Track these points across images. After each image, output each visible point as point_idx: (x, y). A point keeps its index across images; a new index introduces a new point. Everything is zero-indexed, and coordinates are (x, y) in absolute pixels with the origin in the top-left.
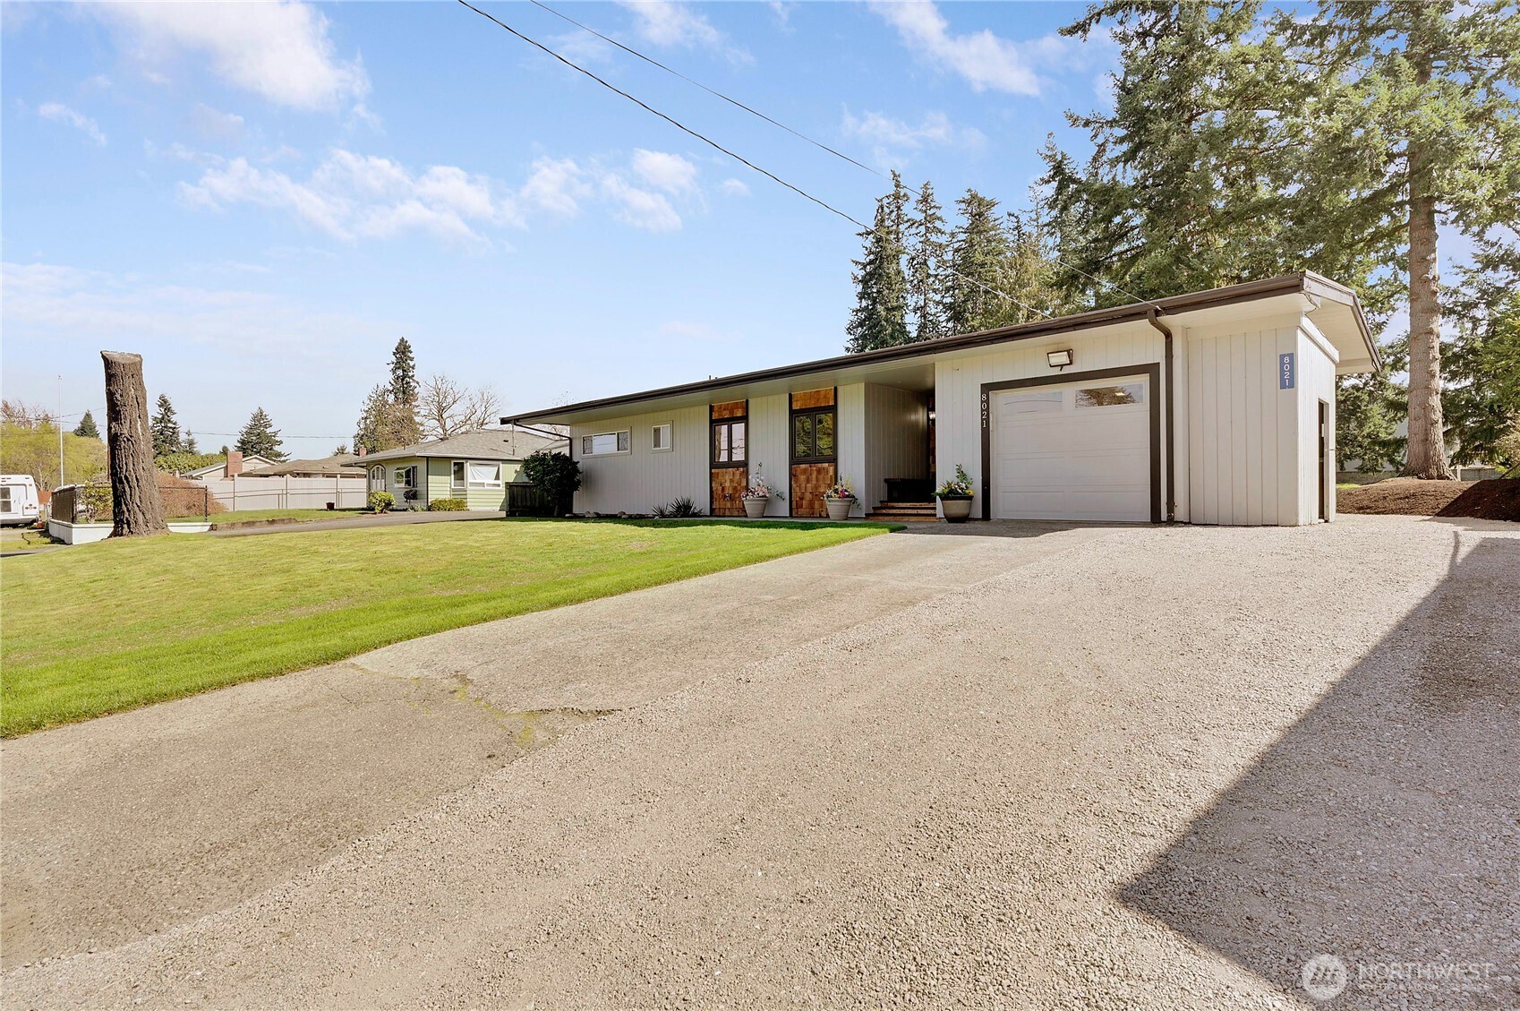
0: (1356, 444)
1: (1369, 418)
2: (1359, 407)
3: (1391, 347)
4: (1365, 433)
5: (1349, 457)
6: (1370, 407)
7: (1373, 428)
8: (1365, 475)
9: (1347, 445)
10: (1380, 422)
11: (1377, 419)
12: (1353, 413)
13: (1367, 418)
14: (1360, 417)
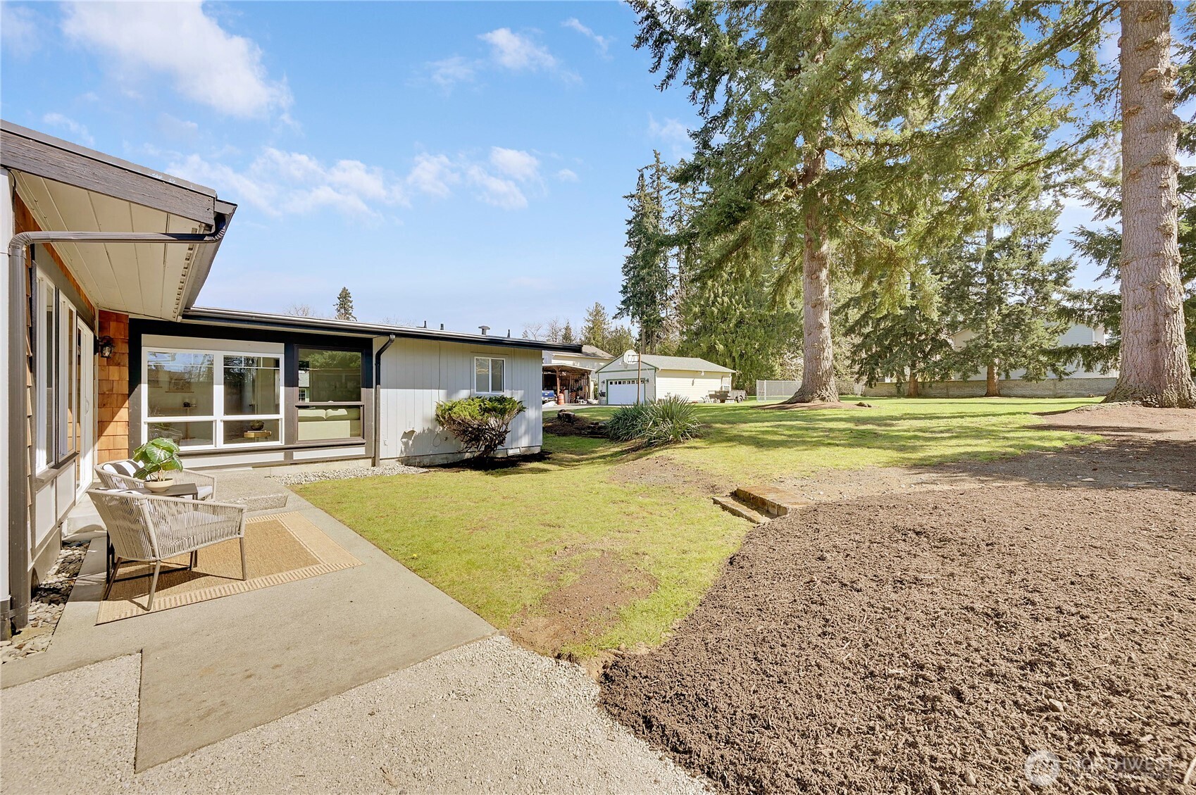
0: (1020, 354)
1: (1032, 330)
2: (1023, 320)
3: (1053, 265)
4: (1029, 344)
5: (1013, 366)
6: (1033, 320)
7: (1036, 340)
8: (1029, 383)
9: (1012, 355)
10: (1043, 334)
11: (1041, 332)
12: (1017, 326)
13: (1031, 330)
14: (1024, 329)
